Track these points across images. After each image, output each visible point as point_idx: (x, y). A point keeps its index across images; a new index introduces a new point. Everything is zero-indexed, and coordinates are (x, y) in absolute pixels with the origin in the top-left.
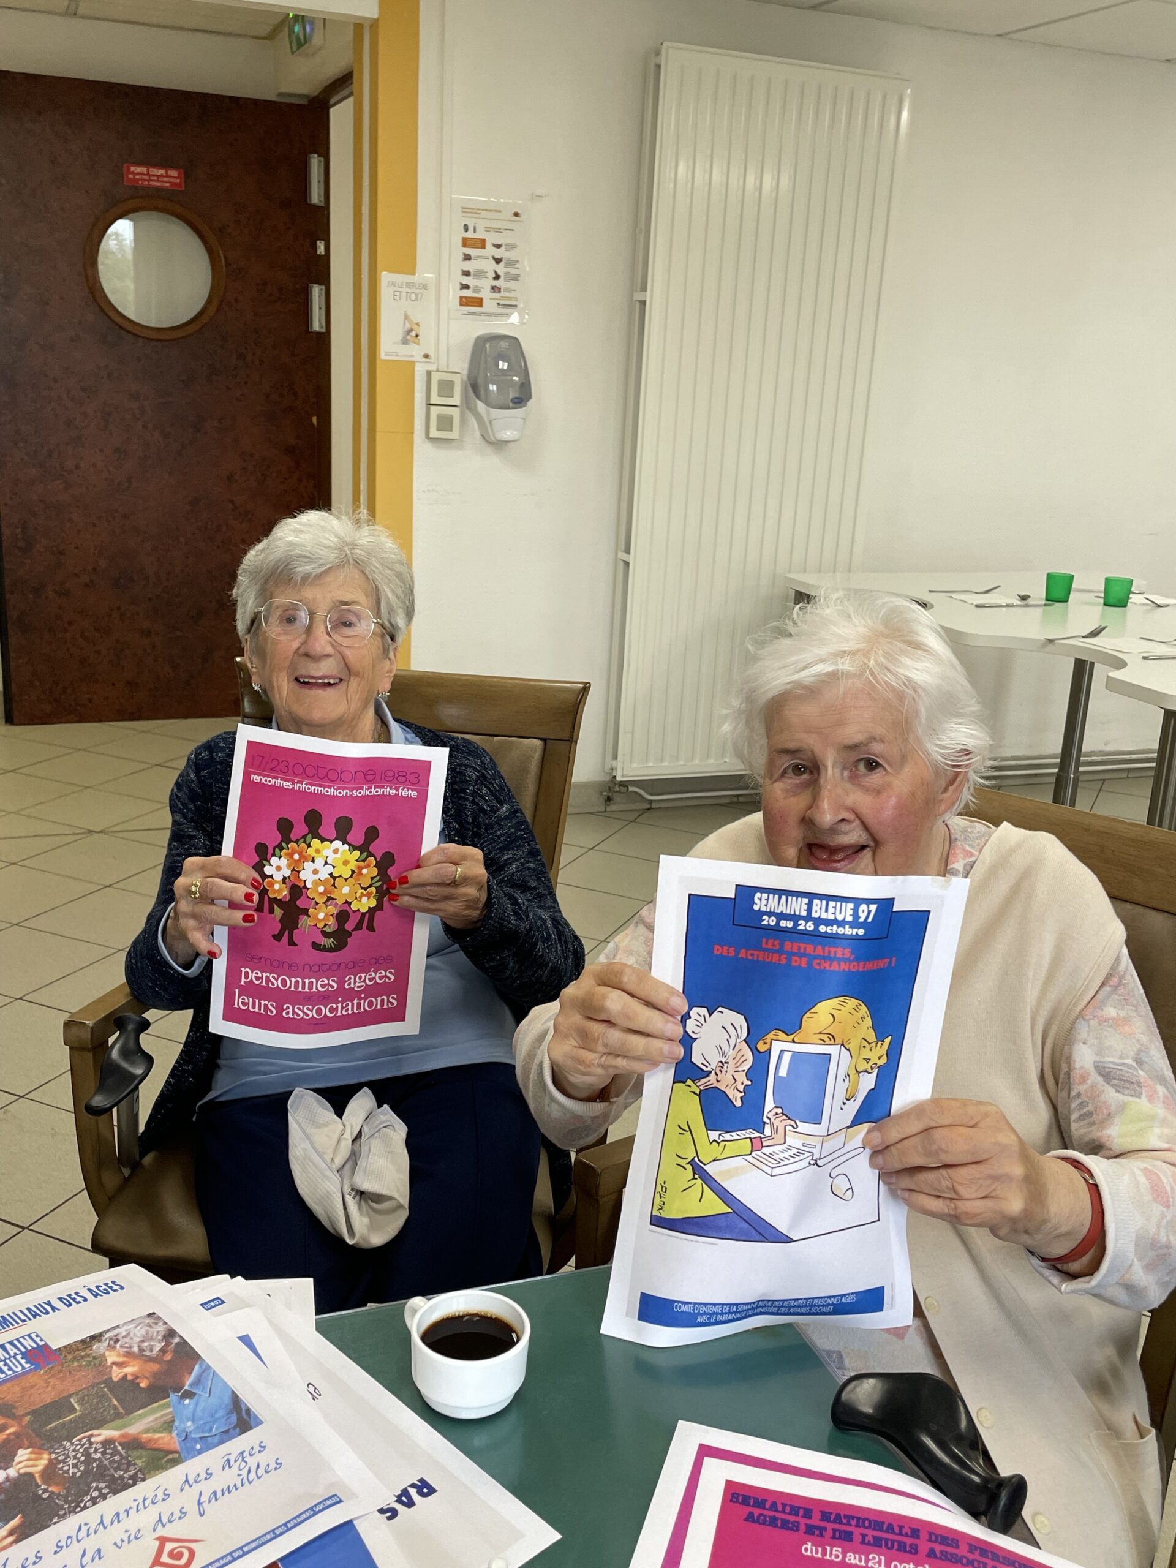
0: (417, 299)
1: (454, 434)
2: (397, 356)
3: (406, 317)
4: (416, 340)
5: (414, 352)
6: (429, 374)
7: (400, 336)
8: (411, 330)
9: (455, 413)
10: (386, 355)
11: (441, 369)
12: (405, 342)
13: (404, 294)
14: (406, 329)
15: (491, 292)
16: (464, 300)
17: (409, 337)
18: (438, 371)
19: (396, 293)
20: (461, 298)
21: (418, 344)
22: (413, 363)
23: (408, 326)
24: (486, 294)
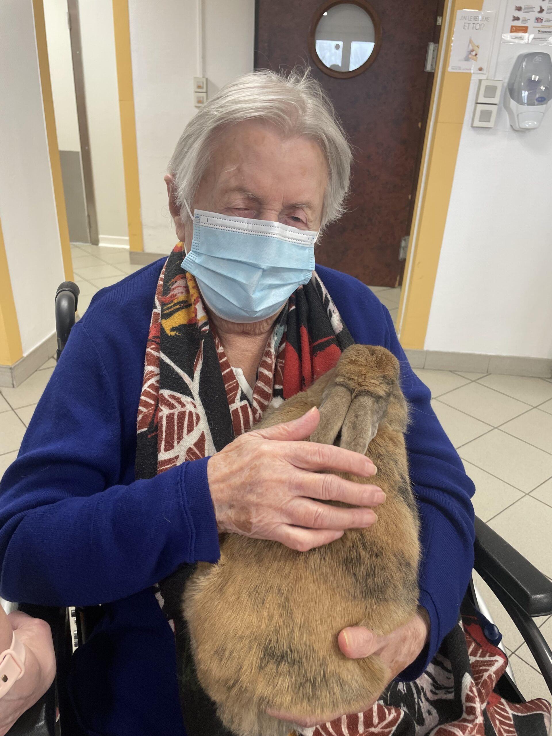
0: (480, 28)
1: (490, 124)
2: (460, 69)
3: (471, 42)
4: (475, 57)
5: (473, 67)
6: (480, 81)
7: (464, 54)
8: (473, 51)
9: (494, 109)
10: (453, 69)
11: (489, 78)
12: (467, 59)
13: (471, 25)
14: (469, 50)
15: (535, 22)
16: (514, 28)
17: (470, 56)
18: (487, 79)
19: (466, 25)
20: (512, 27)
21: (476, 61)
22: (470, 74)
23: (471, 48)
24: (531, 24)
